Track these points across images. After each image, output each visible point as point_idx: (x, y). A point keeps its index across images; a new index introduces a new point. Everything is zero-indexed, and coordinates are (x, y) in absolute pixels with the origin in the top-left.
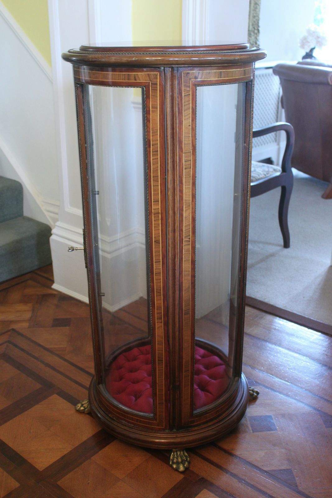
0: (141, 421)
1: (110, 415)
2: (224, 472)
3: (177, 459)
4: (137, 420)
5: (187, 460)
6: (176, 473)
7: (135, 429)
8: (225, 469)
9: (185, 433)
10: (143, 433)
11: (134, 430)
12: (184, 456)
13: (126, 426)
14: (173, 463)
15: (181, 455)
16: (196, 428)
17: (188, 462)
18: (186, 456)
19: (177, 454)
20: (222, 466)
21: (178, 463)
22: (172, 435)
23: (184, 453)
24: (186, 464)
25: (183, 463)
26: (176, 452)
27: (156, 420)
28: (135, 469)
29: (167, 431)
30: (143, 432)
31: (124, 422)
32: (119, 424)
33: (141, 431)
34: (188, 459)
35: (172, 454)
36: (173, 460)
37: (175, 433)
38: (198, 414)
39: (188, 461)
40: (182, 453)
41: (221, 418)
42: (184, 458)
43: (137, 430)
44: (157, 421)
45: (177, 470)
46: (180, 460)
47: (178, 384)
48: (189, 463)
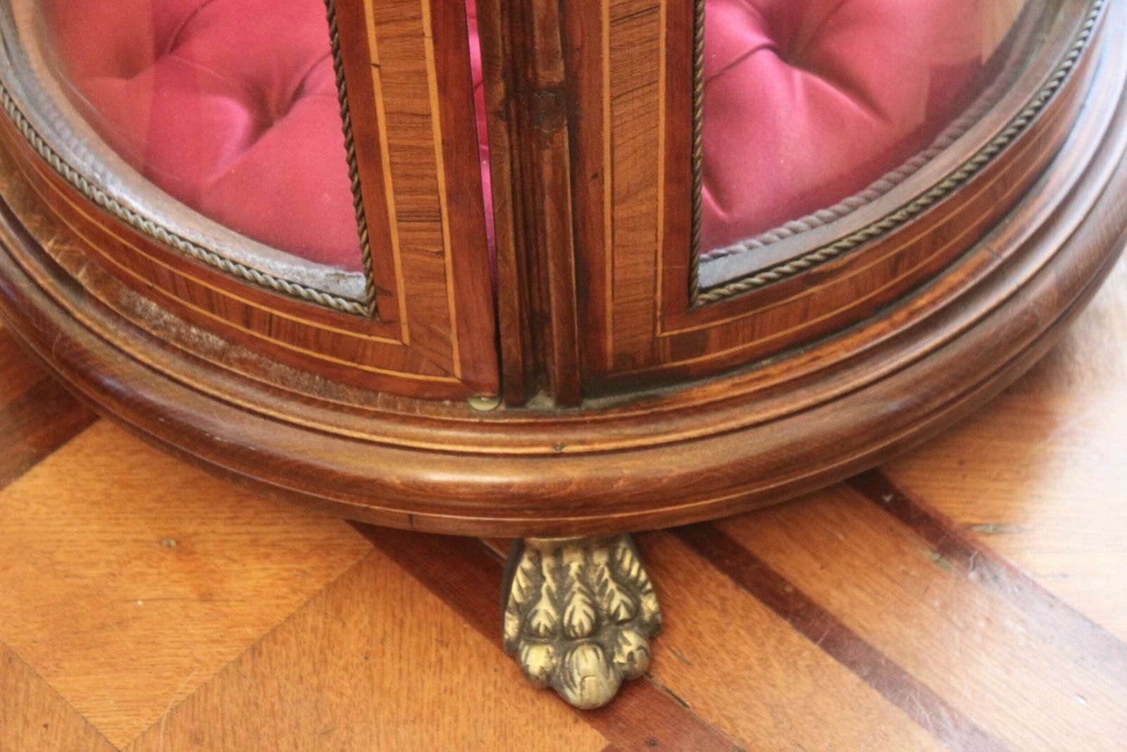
0: (272, 325)
1: (48, 246)
2: (924, 725)
3: (560, 605)
4: (248, 316)
5: (636, 611)
6: (547, 706)
7: (233, 375)
8: (932, 700)
9: (629, 431)
10: (294, 411)
11: (229, 384)
12: (612, 586)
13: (163, 344)
14: (529, 635)
15: (593, 577)
16: (718, 389)
17: (642, 625)
18: (629, 586)
19: (560, 571)
20: (910, 670)
21: (562, 637)
22: (524, 437)
23: (613, 565)
24: (626, 649)
25: (604, 637)
26: (557, 552)
27: (391, 325)
28: (240, 662)
29: (483, 406)
30: (294, 406)
31: (154, 307)
32: (111, 326)
33: (278, 393)
34: (650, 604)
35: (526, 564)
36: (526, 612)
37: (544, 427)
38: (740, 285)
39: (647, 617)
40: (600, 559)
41: (925, 302)
42: (611, 596)
43: (251, 382)
44: (398, 336)
45: (550, 686)
46: (579, 614)
47: (557, 74)
48: (654, 632)
